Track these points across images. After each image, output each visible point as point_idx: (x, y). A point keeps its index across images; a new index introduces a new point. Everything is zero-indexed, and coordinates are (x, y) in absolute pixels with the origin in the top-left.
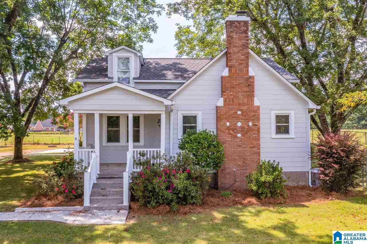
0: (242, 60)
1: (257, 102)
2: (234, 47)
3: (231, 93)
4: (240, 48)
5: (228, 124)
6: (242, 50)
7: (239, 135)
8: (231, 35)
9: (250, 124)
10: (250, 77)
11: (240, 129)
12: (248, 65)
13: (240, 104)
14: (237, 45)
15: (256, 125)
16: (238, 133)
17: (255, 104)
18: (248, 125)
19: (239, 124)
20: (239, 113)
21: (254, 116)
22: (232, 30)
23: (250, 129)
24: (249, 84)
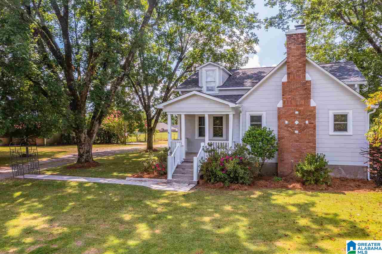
0: (300, 68)
1: (313, 103)
2: (292, 56)
3: (290, 96)
4: (298, 57)
5: (287, 122)
6: (300, 59)
7: (296, 132)
8: (290, 47)
9: (307, 122)
10: (307, 82)
11: (297, 127)
12: (305, 71)
13: (297, 106)
14: (295, 55)
15: (312, 123)
16: (295, 130)
17: (312, 105)
18: (305, 124)
19: (297, 122)
20: (297, 113)
21: (310, 115)
22: (290, 42)
23: (306, 126)
24: (306, 88)
